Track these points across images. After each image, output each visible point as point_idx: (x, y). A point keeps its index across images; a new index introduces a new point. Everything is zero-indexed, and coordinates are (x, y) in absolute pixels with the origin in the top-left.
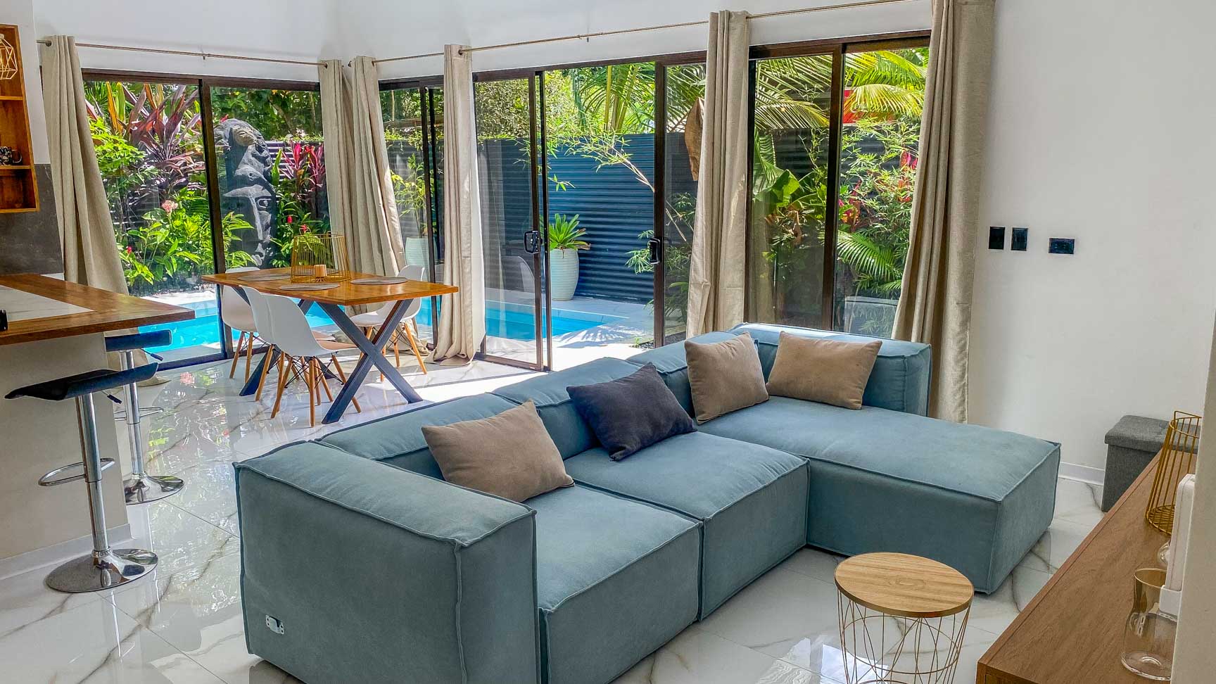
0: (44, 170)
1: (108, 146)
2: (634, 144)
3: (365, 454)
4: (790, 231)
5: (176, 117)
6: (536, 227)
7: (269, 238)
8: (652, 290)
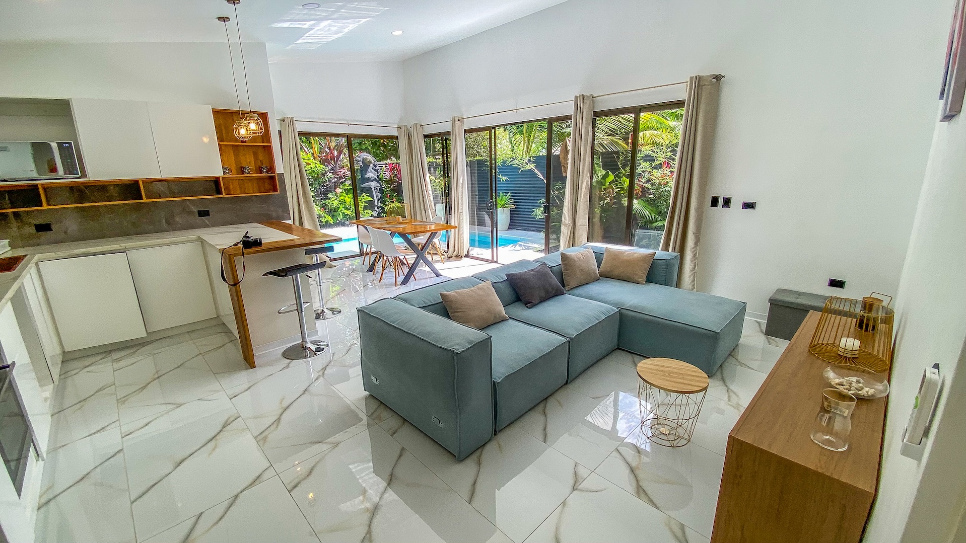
0: (281, 176)
1: (313, 166)
2: (537, 160)
3: (414, 304)
4: (608, 199)
5: (340, 153)
6: (492, 199)
7: (380, 204)
8: (544, 226)
